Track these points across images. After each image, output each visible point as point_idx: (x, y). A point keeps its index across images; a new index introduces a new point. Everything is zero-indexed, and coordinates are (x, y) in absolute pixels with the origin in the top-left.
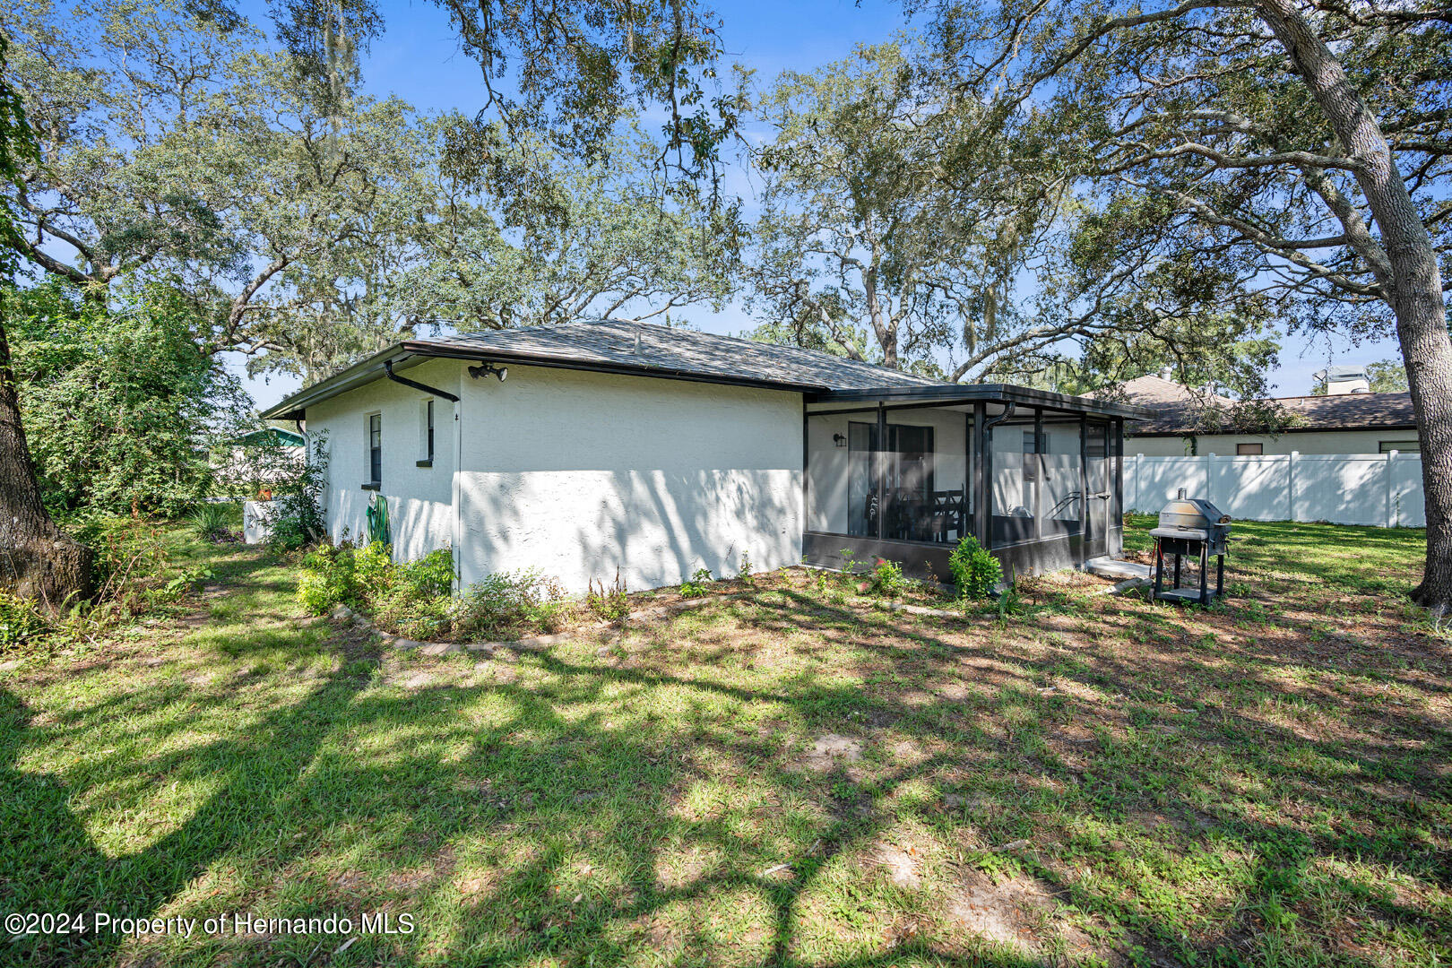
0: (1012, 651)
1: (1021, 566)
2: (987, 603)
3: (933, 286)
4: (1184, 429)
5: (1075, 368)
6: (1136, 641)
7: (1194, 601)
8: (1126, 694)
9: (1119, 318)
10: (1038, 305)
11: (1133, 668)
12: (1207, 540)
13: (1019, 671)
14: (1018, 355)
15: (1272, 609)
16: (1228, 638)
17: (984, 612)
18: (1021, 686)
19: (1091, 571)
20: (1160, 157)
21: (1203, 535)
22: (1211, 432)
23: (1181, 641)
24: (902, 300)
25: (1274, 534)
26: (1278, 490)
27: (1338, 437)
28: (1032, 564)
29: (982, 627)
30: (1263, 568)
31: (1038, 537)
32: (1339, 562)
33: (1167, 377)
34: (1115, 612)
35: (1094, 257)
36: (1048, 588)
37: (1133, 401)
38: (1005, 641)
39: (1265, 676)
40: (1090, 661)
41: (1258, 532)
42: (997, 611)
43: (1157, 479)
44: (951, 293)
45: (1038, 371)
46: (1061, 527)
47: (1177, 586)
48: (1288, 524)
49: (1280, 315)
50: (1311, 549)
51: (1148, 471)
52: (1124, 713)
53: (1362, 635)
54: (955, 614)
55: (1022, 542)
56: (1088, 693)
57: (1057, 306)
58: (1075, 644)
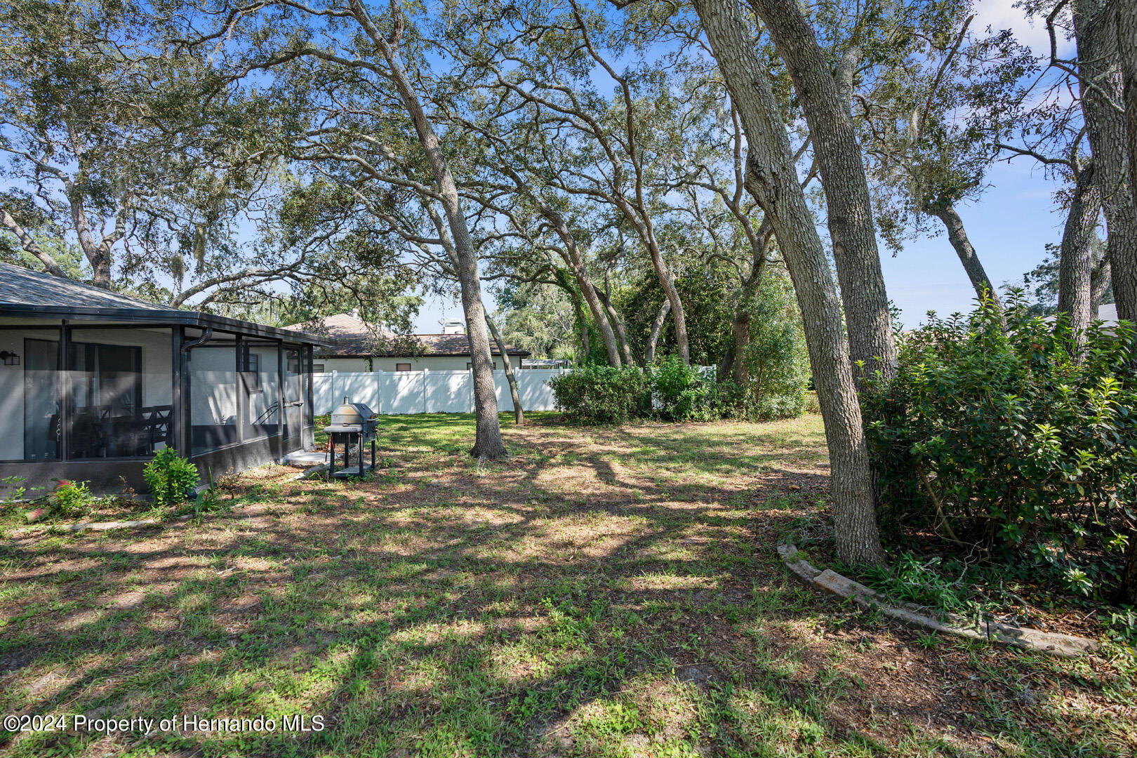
0: (202, 544)
1: (224, 468)
2: (184, 505)
3: (156, 216)
4: (364, 353)
5: (287, 304)
6: (310, 513)
7: (355, 475)
8: (293, 557)
9: (319, 269)
10: (256, 249)
11: (303, 534)
12: (361, 432)
13: (204, 560)
14: (238, 288)
15: (403, 472)
16: (372, 498)
17: (181, 514)
18: (201, 575)
19: (287, 463)
20: (347, 161)
21: (359, 428)
22: (381, 355)
23: (342, 507)
24: (118, 222)
25: (415, 422)
26: (418, 393)
27: (449, 359)
28: (235, 464)
29: (175, 528)
30: (404, 445)
31: (240, 441)
32: (442, 436)
33: (356, 315)
34: (298, 494)
35: (299, 219)
36: (248, 482)
37: (331, 331)
38: (197, 536)
39: (389, 519)
40: (270, 537)
41: (406, 422)
42: (194, 511)
43: (346, 389)
44: (174, 225)
45: (256, 303)
46: (261, 431)
47: (346, 466)
48: (423, 415)
49: (418, 282)
50: (432, 430)
51: (340, 383)
52: (289, 573)
53: (445, 481)
54: (151, 521)
55: (224, 447)
56: (261, 564)
57: (274, 253)
58: (261, 526)
